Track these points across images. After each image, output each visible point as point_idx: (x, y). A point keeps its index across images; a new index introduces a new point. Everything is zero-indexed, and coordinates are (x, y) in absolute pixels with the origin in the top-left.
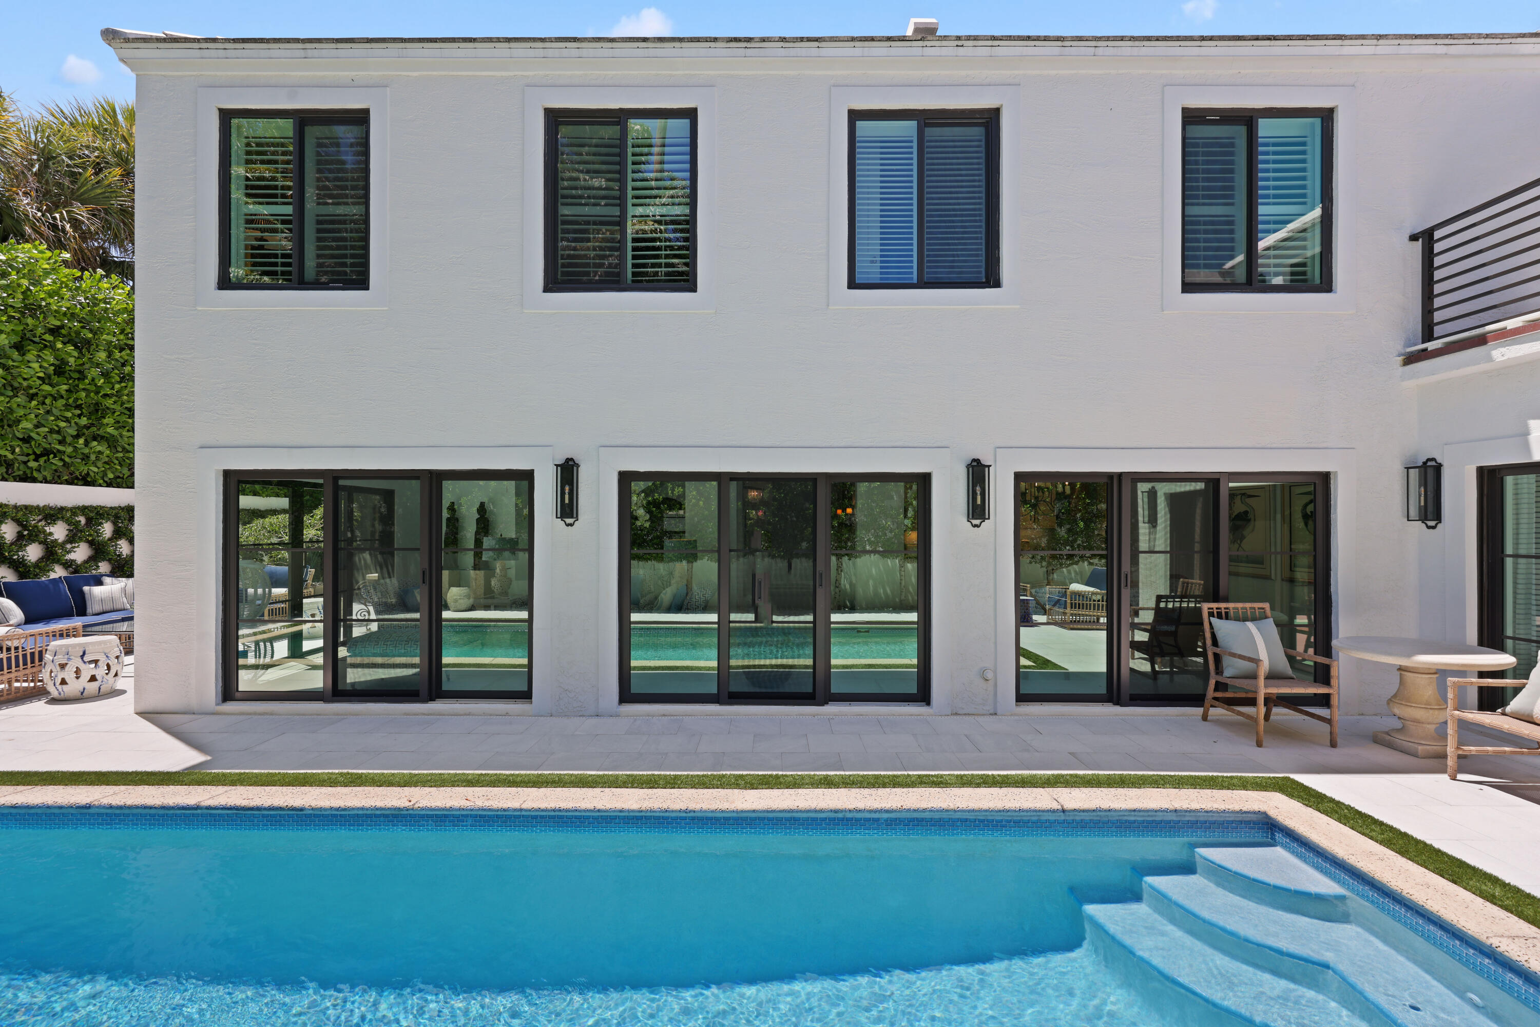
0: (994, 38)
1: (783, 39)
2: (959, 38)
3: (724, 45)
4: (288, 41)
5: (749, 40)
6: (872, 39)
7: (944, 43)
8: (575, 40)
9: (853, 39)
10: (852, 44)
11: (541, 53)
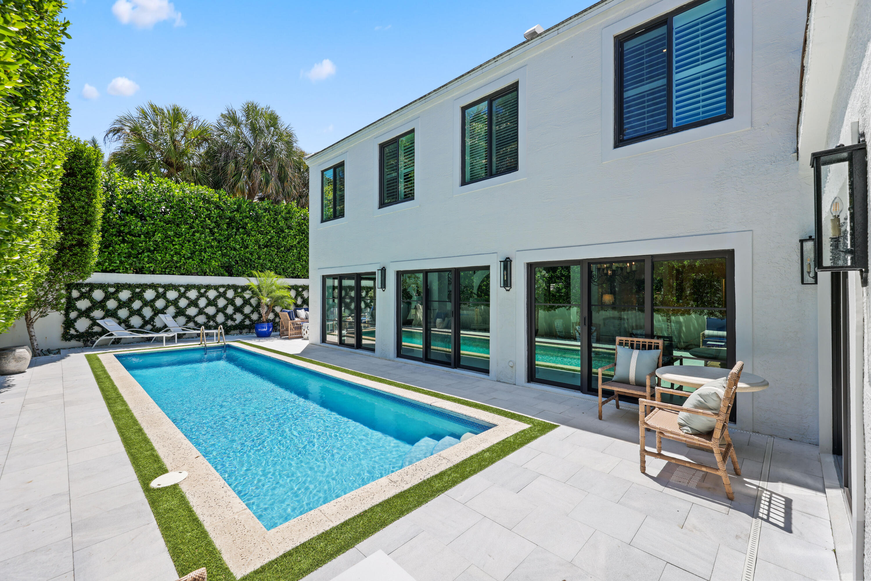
0: (509, 51)
1: (435, 91)
2: (494, 58)
3: (419, 101)
5: (425, 96)
6: (463, 76)
7: (490, 63)
8: (382, 119)
10: (457, 81)
11: (375, 127)
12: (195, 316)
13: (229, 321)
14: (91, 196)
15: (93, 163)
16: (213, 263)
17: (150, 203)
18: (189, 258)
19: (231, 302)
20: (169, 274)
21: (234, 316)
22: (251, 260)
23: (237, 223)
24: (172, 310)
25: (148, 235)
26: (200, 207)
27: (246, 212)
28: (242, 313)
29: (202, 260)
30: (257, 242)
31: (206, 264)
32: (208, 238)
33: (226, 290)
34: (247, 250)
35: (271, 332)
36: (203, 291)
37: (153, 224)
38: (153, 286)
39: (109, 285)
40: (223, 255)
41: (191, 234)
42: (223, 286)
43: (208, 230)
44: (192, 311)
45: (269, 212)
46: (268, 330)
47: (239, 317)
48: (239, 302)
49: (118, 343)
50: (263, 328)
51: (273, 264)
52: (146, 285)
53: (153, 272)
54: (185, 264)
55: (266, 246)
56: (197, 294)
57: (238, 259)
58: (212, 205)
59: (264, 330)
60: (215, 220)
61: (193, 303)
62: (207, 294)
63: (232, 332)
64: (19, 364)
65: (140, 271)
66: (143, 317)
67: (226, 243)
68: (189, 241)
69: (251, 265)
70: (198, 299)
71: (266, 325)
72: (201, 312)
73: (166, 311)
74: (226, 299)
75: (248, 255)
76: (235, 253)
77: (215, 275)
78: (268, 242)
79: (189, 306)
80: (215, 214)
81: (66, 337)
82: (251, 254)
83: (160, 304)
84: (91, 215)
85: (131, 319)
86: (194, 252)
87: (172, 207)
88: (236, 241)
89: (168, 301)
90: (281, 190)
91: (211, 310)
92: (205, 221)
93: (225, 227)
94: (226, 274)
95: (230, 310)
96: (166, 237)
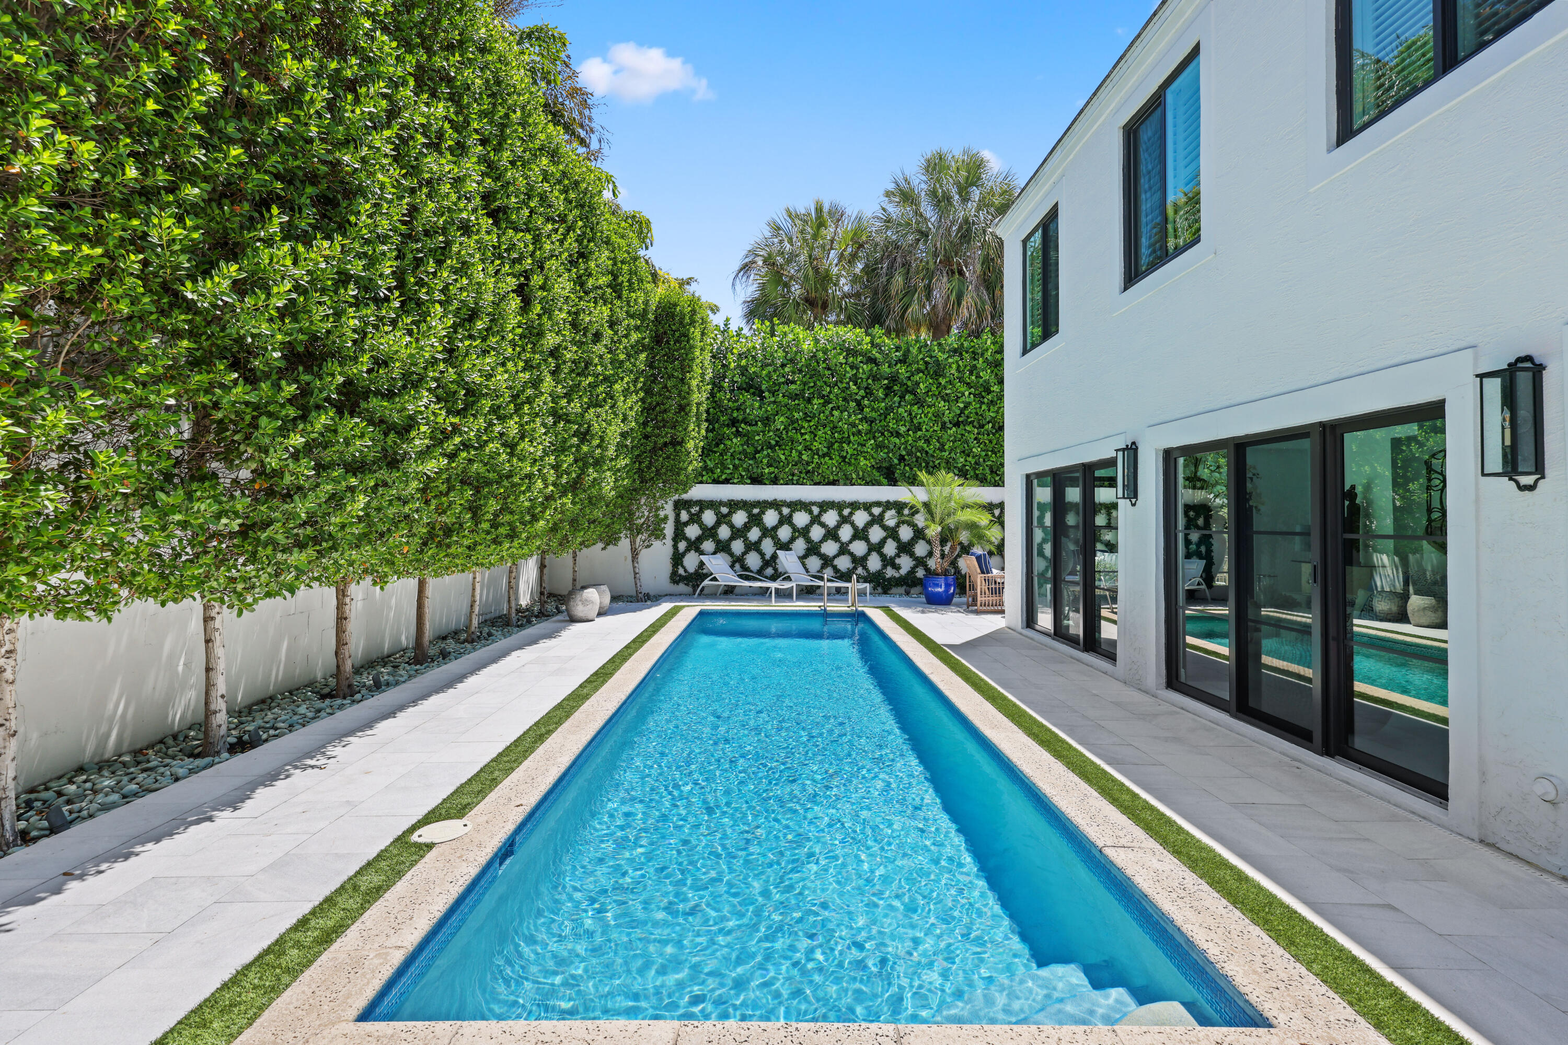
12: (835, 557)
13: (889, 568)
14: (685, 368)
15: (687, 320)
16: (863, 462)
17: (771, 369)
18: (824, 456)
19: (892, 533)
20: (798, 484)
21: (898, 561)
22: (927, 453)
23: (903, 384)
24: (800, 545)
25: (767, 420)
26: (841, 364)
27: (918, 363)
28: (912, 555)
29: (844, 458)
30: (938, 416)
31: (850, 464)
32: (853, 417)
33: (884, 512)
34: (919, 433)
35: (953, 594)
36: (846, 512)
37: (775, 402)
38: (775, 505)
39: (721, 503)
40: (879, 447)
41: (827, 413)
42: (878, 504)
43: (853, 404)
44: (830, 548)
45: (961, 354)
46: (947, 590)
47: (905, 563)
48: (906, 533)
49: (732, 592)
50: (938, 585)
51: (970, 459)
52: (765, 502)
53: (775, 481)
54: (819, 465)
55: (957, 424)
56: (838, 518)
57: (904, 453)
58: (860, 359)
59: (939, 590)
60: (865, 384)
61: (832, 534)
62: (854, 517)
63: (894, 590)
64: (586, 608)
65: (756, 480)
66: (762, 555)
67: (883, 423)
68: (824, 426)
69: (927, 464)
70: (838, 527)
71: (942, 581)
72: (844, 550)
73: (793, 546)
74: (885, 528)
75: (921, 443)
76: (897, 441)
77: (867, 484)
78: (960, 415)
79: (824, 539)
80: (864, 373)
81: (675, 578)
82: (927, 441)
83: (784, 533)
84: (685, 398)
85: (747, 556)
86: (833, 444)
87: (800, 371)
88: (899, 419)
89: (795, 529)
90: (988, 307)
91: (859, 548)
92: (848, 388)
93: (881, 394)
94: (885, 481)
95: (890, 548)
96: (793, 422)
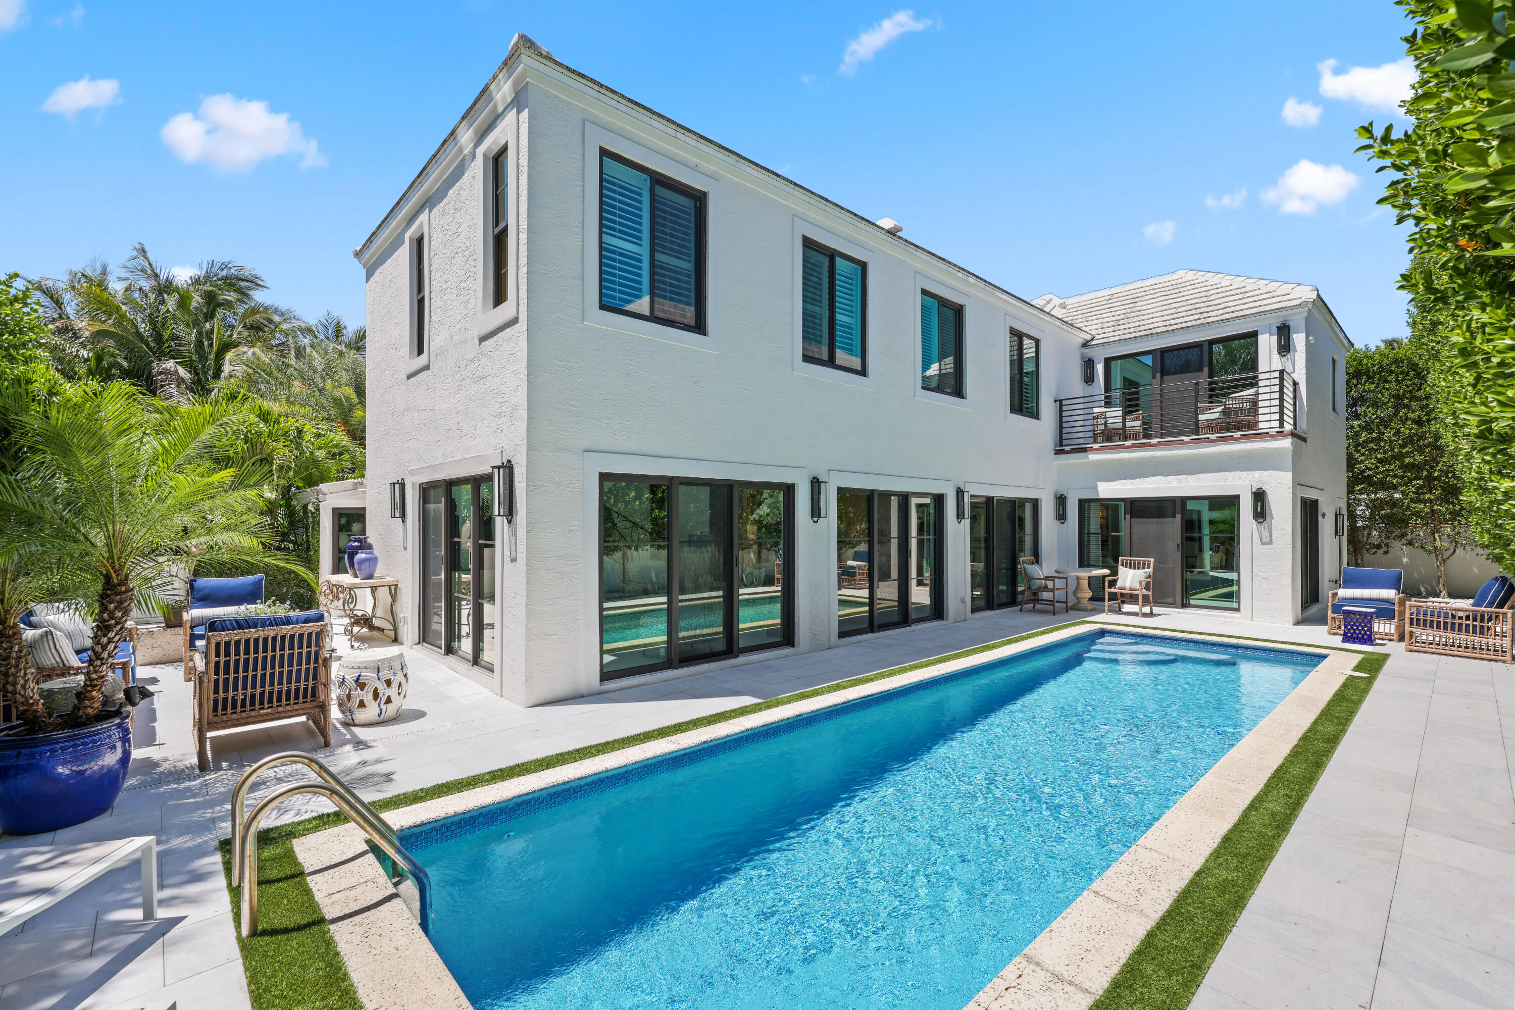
1: (906, 241)
4: (668, 120)
9: (929, 252)
